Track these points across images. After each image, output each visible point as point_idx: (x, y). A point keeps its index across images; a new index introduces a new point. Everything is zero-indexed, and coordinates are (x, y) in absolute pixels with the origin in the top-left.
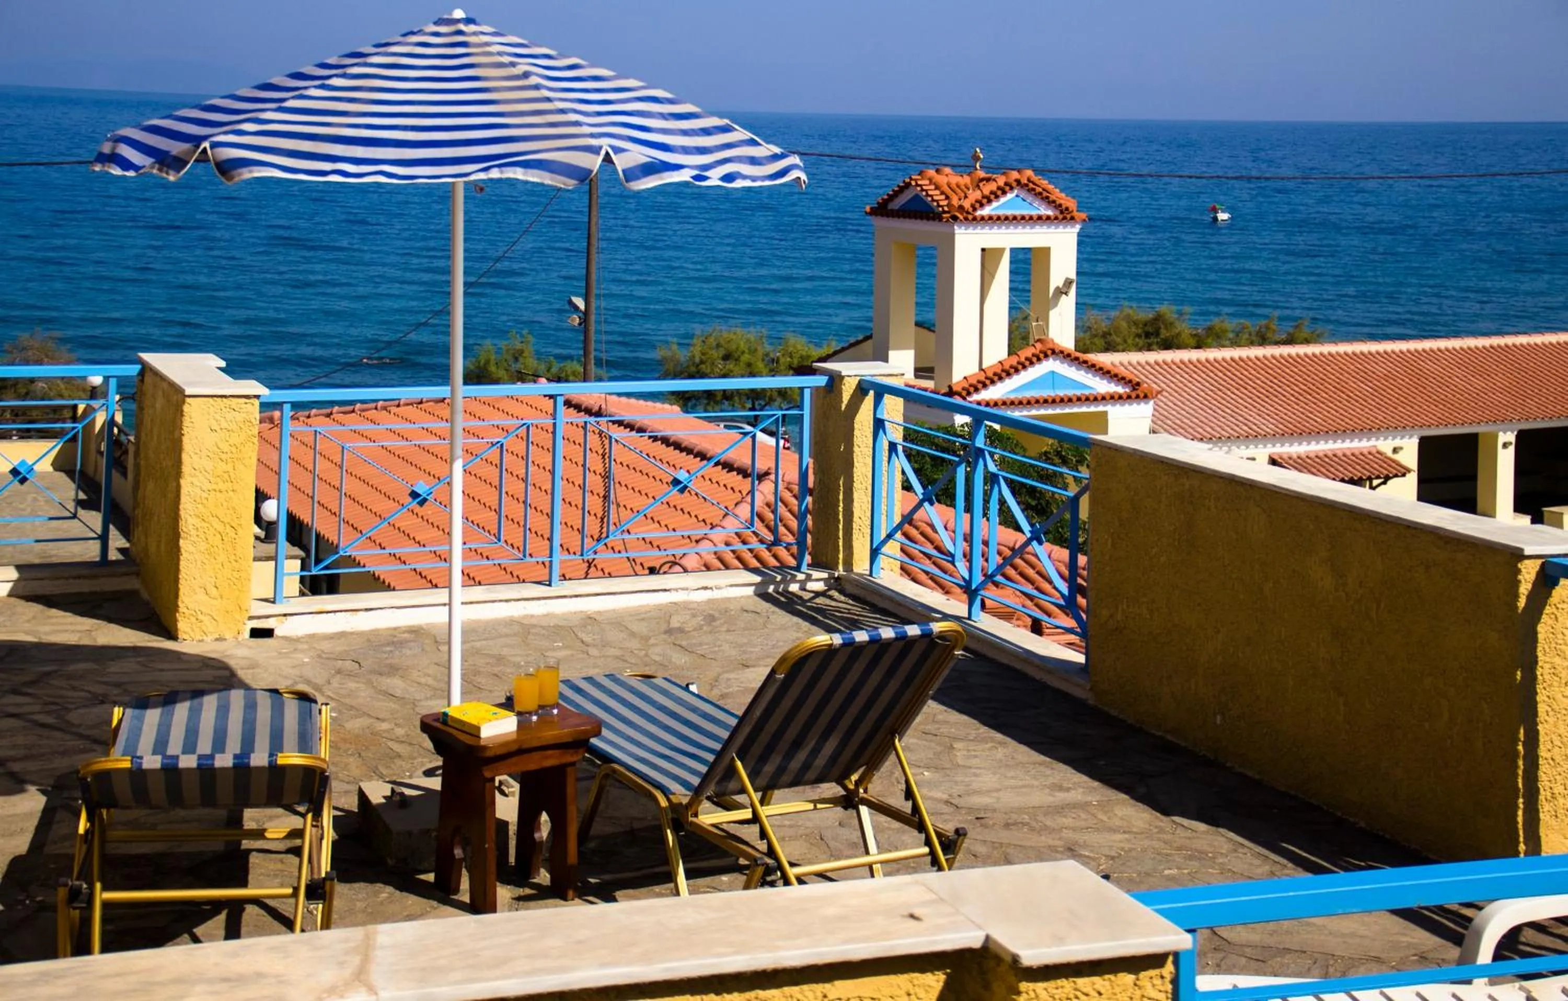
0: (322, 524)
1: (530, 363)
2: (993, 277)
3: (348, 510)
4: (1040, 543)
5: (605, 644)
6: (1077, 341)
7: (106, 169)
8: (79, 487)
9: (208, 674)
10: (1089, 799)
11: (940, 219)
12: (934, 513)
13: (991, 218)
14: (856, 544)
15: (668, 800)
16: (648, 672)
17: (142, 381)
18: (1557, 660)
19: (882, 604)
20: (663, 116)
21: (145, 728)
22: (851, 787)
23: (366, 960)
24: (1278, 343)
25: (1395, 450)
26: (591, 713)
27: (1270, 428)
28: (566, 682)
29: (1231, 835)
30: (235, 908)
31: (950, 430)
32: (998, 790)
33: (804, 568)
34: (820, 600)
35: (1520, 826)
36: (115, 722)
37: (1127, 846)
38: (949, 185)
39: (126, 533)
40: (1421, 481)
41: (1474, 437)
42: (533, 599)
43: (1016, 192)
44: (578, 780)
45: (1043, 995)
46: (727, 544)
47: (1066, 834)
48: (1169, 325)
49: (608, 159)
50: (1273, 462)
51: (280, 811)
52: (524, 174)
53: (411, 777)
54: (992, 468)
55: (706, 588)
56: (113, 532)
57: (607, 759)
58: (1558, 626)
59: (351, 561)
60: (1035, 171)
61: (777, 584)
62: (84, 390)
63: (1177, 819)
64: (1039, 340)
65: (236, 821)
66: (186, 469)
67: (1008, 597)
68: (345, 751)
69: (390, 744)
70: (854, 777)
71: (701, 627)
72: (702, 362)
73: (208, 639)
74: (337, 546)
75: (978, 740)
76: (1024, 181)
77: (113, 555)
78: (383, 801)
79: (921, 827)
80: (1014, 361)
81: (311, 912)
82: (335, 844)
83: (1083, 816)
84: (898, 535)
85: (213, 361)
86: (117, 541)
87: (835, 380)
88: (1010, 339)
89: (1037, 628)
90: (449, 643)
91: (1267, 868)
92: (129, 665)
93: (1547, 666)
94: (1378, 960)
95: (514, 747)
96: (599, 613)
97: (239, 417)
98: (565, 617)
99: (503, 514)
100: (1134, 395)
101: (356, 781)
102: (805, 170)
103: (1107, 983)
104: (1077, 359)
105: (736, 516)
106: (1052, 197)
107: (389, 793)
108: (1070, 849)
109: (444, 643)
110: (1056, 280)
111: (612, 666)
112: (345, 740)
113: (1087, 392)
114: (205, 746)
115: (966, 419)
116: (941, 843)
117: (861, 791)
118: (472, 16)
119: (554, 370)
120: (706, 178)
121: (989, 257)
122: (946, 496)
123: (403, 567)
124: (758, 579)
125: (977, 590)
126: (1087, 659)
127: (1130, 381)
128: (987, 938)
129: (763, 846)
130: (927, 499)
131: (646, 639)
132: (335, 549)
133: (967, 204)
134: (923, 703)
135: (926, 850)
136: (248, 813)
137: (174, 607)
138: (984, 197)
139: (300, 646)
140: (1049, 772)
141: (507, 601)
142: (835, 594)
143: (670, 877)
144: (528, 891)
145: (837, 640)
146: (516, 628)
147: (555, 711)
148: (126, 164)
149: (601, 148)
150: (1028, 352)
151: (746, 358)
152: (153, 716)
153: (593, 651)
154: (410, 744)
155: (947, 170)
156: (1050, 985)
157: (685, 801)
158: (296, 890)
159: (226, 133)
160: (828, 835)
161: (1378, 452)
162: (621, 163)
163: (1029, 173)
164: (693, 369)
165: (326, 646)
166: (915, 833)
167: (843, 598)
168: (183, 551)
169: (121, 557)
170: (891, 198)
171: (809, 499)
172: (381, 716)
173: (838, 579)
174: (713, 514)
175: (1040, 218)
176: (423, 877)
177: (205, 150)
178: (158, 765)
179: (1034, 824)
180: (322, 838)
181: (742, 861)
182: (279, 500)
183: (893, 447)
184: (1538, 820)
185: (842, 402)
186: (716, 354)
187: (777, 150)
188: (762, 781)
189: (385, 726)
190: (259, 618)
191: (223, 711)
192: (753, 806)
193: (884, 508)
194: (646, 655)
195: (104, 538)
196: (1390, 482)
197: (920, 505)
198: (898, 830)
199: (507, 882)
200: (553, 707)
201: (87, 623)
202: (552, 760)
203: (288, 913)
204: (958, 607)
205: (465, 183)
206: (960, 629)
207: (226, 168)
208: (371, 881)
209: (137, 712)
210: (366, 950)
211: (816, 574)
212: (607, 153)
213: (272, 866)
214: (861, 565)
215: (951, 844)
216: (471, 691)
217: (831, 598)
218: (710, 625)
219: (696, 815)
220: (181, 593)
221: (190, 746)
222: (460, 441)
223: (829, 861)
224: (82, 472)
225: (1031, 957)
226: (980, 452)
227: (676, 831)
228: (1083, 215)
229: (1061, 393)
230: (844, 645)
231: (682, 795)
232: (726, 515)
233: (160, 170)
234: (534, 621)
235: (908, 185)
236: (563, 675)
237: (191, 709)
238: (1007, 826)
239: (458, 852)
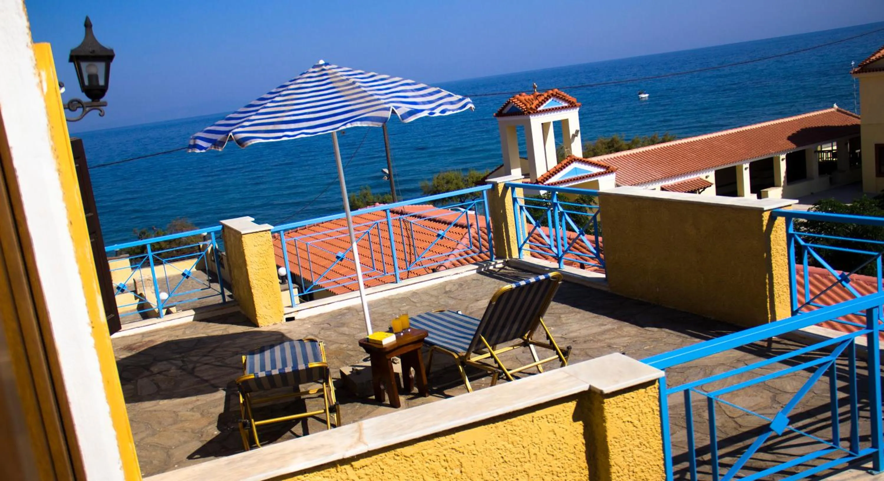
0: (305, 275)
1: (371, 198)
2: (547, 134)
3: (313, 267)
4: (583, 235)
5: (422, 301)
6: (583, 154)
7: (193, 151)
8: (209, 276)
9: (274, 338)
10: (614, 327)
11: (524, 114)
12: (540, 230)
13: (543, 111)
14: (512, 247)
15: (458, 355)
16: (441, 310)
17: (224, 231)
18: (778, 247)
19: (526, 268)
20: (413, 91)
21: (255, 361)
22: (526, 338)
23: (361, 434)
24: (658, 143)
25: (707, 177)
26: (422, 328)
27: (659, 176)
28: (412, 319)
29: (667, 330)
30: (304, 420)
31: (539, 197)
32: (580, 330)
33: (494, 260)
34: (502, 271)
35: (768, 308)
36: (244, 361)
37: (630, 341)
38: (525, 100)
39: (230, 289)
40: (717, 187)
41: (734, 168)
42: (391, 289)
43: (552, 99)
44: (422, 353)
45: (613, 402)
46: (461, 255)
47: (608, 341)
48: (617, 142)
49: (393, 112)
50: (663, 189)
51: (313, 383)
52: (361, 124)
53: (358, 363)
54: (561, 209)
55: (457, 274)
56: (225, 290)
57: (432, 344)
58: (777, 234)
59: (319, 287)
60: (558, 89)
61: (485, 267)
62: (201, 238)
63: (647, 328)
64: (568, 156)
65: (298, 389)
66: (248, 262)
67: (569, 257)
68: (332, 357)
69: (348, 352)
70: (526, 335)
71: (457, 289)
72: (438, 186)
73: (271, 324)
74: (312, 282)
75: (570, 313)
76: (555, 94)
77: (227, 299)
78: (350, 373)
79: (554, 348)
80: (560, 166)
81: (332, 417)
82: (335, 391)
83: (612, 333)
84: (528, 242)
85: (250, 219)
86: (227, 293)
87: (495, 185)
88: (557, 157)
89: (582, 266)
90: (363, 311)
91: (681, 340)
92: (244, 339)
93: (774, 250)
94: (723, 364)
95: (396, 346)
96: (417, 290)
97: (265, 239)
98: (405, 294)
99: (374, 259)
100: (607, 172)
101: (338, 368)
102: (473, 103)
103: (635, 394)
104: (584, 161)
105: (462, 244)
106: (567, 99)
107: (351, 370)
108: (609, 346)
109: (361, 311)
110: (572, 132)
111: (427, 309)
112: (330, 354)
113: (589, 173)
114: (279, 365)
115: (545, 192)
116: (563, 353)
117: (530, 339)
118: (327, 62)
119: (380, 199)
120: (434, 113)
121: (545, 127)
122: (545, 223)
123: (339, 285)
124: (477, 267)
125: (561, 257)
126: (606, 276)
127: (606, 166)
128: (590, 386)
129: (497, 365)
130: (538, 225)
131: (437, 297)
132: (311, 283)
133: (533, 106)
134: (549, 303)
135: (557, 356)
136: (301, 386)
137: (255, 315)
138: (540, 102)
139: (305, 322)
140: (597, 320)
141: (382, 291)
142: (507, 267)
143: (463, 382)
144: (411, 396)
145: (514, 286)
146: (387, 301)
147: (409, 330)
148: (201, 148)
149: (390, 108)
150: (565, 162)
151: (455, 181)
152: (257, 357)
153: (418, 305)
154: (356, 351)
155: (524, 94)
156: (615, 398)
157: (464, 354)
158: (325, 410)
159: (237, 128)
160: (519, 357)
161: (701, 179)
162: (399, 113)
163: (556, 90)
164: (435, 189)
165: (316, 320)
166: (552, 351)
167: (510, 269)
168: (254, 294)
169: (230, 299)
170: (503, 109)
171: (492, 234)
172: (342, 342)
173: (508, 261)
174: (452, 244)
175: (563, 108)
176: (371, 398)
177: (231, 136)
178: (264, 375)
179: (595, 339)
180: (330, 390)
181: (489, 372)
182: (286, 268)
183: (521, 208)
184: (774, 305)
185: (498, 193)
186: (443, 182)
187: (460, 97)
188: (492, 342)
189: (344, 346)
190: (288, 314)
191: (283, 351)
192: (490, 352)
193: (521, 232)
194: (439, 303)
195: (223, 293)
196: (706, 190)
197: (535, 228)
198: (545, 351)
199: (402, 394)
200: (408, 329)
201: (224, 326)
202: (411, 348)
203: (324, 418)
204: (555, 265)
205: (337, 132)
206: (559, 274)
207: (241, 142)
208: (352, 402)
209: (251, 356)
210: (360, 430)
211: (499, 261)
212: (393, 110)
213: (313, 403)
214: (515, 255)
215: (566, 353)
216: (375, 327)
217: (506, 269)
218: (461, 287)
219: (469, 359)
220: (256, 309)
221: (274, 367)
222: (353, 233)
223: (521, 367)
224: (209, 270)
225: (607, 390)
226: (555, 205)
227: (462, 366)
228: (579, 104)
229: (580, 175)
230: (517, 287)
231: (463, 353)
232: (458, 244)
233: (215, 148)
234: (393, 297)
235: (509, 103)
236: (410, 316)
237: (271, 352)
238: (585, 342)
239: (382, 387)
